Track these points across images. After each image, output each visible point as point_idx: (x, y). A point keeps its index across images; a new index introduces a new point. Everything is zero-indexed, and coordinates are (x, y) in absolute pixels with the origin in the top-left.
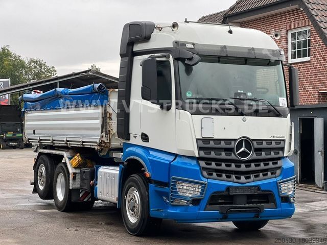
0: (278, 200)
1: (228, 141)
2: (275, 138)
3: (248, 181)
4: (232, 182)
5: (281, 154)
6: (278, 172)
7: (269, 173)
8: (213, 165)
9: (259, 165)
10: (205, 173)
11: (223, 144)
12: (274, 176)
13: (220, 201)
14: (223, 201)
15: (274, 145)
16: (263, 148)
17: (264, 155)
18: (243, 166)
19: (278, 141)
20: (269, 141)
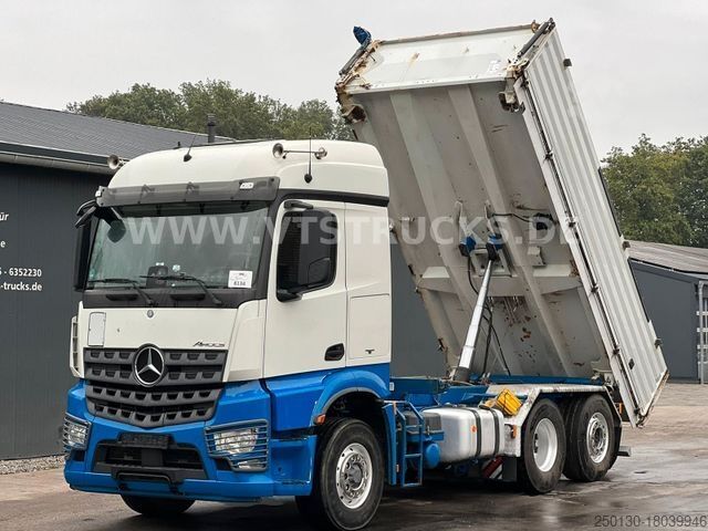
0: (210, 465)
1: (124, 352)
2: (204, 348)
3: (155, 423)
4: (130, 425)
5: (216, 378)
6: (209, 412)
7: (194, 412)
8: (104, 394)
9: (174, 397)
10: (91, 406)
11: (116, 358)
12: (201, 417)
13: (126, 458)
14: (130, 459)
15: (202, 360)
16: (184, 366)
17: (182, 378)
18: (149, 396)
19: (211, 354)
20: (192, 353)
